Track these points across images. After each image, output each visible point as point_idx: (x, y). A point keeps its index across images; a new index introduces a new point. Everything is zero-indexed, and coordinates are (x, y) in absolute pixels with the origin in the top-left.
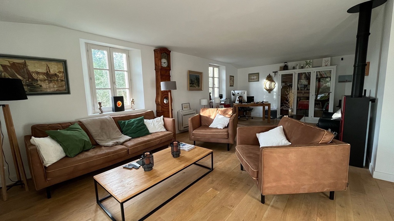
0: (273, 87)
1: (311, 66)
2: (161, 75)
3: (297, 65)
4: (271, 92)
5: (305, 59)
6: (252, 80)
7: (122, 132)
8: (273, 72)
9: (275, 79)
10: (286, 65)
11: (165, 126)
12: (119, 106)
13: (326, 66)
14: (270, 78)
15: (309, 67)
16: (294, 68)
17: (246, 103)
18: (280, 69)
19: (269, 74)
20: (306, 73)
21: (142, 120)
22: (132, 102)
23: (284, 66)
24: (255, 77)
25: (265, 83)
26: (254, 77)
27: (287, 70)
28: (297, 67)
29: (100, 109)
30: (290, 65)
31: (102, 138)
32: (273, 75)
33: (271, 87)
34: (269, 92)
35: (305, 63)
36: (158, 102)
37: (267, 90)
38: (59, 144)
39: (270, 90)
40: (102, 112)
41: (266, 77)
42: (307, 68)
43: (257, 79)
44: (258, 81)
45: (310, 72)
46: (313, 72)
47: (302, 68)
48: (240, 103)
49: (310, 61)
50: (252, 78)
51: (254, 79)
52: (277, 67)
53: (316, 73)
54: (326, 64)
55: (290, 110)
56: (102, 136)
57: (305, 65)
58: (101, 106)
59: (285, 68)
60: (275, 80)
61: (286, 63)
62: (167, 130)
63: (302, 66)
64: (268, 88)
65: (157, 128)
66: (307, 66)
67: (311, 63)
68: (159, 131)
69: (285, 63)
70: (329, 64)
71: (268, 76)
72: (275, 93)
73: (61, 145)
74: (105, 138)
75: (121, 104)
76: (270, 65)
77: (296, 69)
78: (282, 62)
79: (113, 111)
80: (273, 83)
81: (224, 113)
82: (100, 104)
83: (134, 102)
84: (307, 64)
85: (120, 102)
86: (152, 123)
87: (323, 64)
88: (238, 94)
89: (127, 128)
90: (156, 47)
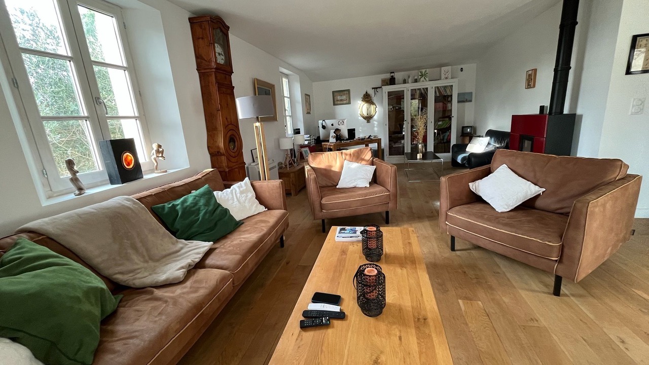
0: (373, 113)
1: (427, 79)
2: (217, 82)
3: (409, 77)
4: (371, 121)
5: (418, 68)
6: (339, 102)
7: (174, 233)
8: (373, 88)
9: (375, 100)
10: (392, 76)
11: (260, 199)
12: (129, 164)
13: (446, 78)
14: (367, 98)
15: (425, 80)
16: (405, 82)
17: (347, 140)
18: (382, 83)
19: (366, 92)
20: (420, 89)
21: (209, 195)
22: (158, 152)
23: (391, 79)
24: (344, 97)
25: (360, 107)
26: (341, 97)
27: (395, 84)
28: (410, 80)
29: (75, 180)
30: (398, 76)
31: (129, 267)
32: (371, 92)
33: (370, 112)
34: (368, 122)
35: (420, 74)
36: (218, 147)
37: (365, 118)
38: (8, 341)
39: (368, 118)
40: (80, 189)
41: (362, 96)
42: (423, 81)
43: (348, 100)
44: (349, 103)
45: (427, 89)
46: (431, 87)
47: (416, 81)
48: (339, 141)
49: (426, 71)
50: (339, 98)
51: (341, 100)
52: (377, 80)
53: (434, 88)
54: (446, 76)
55: (420, 146)
56: (129, 259)
57: (420, 77)
58: (74, 173)
59: (392, 81)
60: (375, 102)
61: (393, 73)
62: (269, 208)
63: (416, 78)
64: (365, 114)
65: (248, 207)
66: (423, 79)
67: (427, 74)
68: (255, 211)
69: (391, 73)
70: (450, 77)
71: (364, 95)
72: (376, 123)
73: (14, 340)
74: (138, 264)
75: (131, 160)
76: (368, 77)
77: (408, 83)
78: (387, 73)
79: (112, 183)
80: (373, 107)
81: (357, 157)
82: (70, 164)
83: (162, 152)
84: (422, 76)
85: (128, 155)
86: (233, 197)
87: (443, 76)
88: (332, 125)
89: (187, 221)
90: (193, 13)
